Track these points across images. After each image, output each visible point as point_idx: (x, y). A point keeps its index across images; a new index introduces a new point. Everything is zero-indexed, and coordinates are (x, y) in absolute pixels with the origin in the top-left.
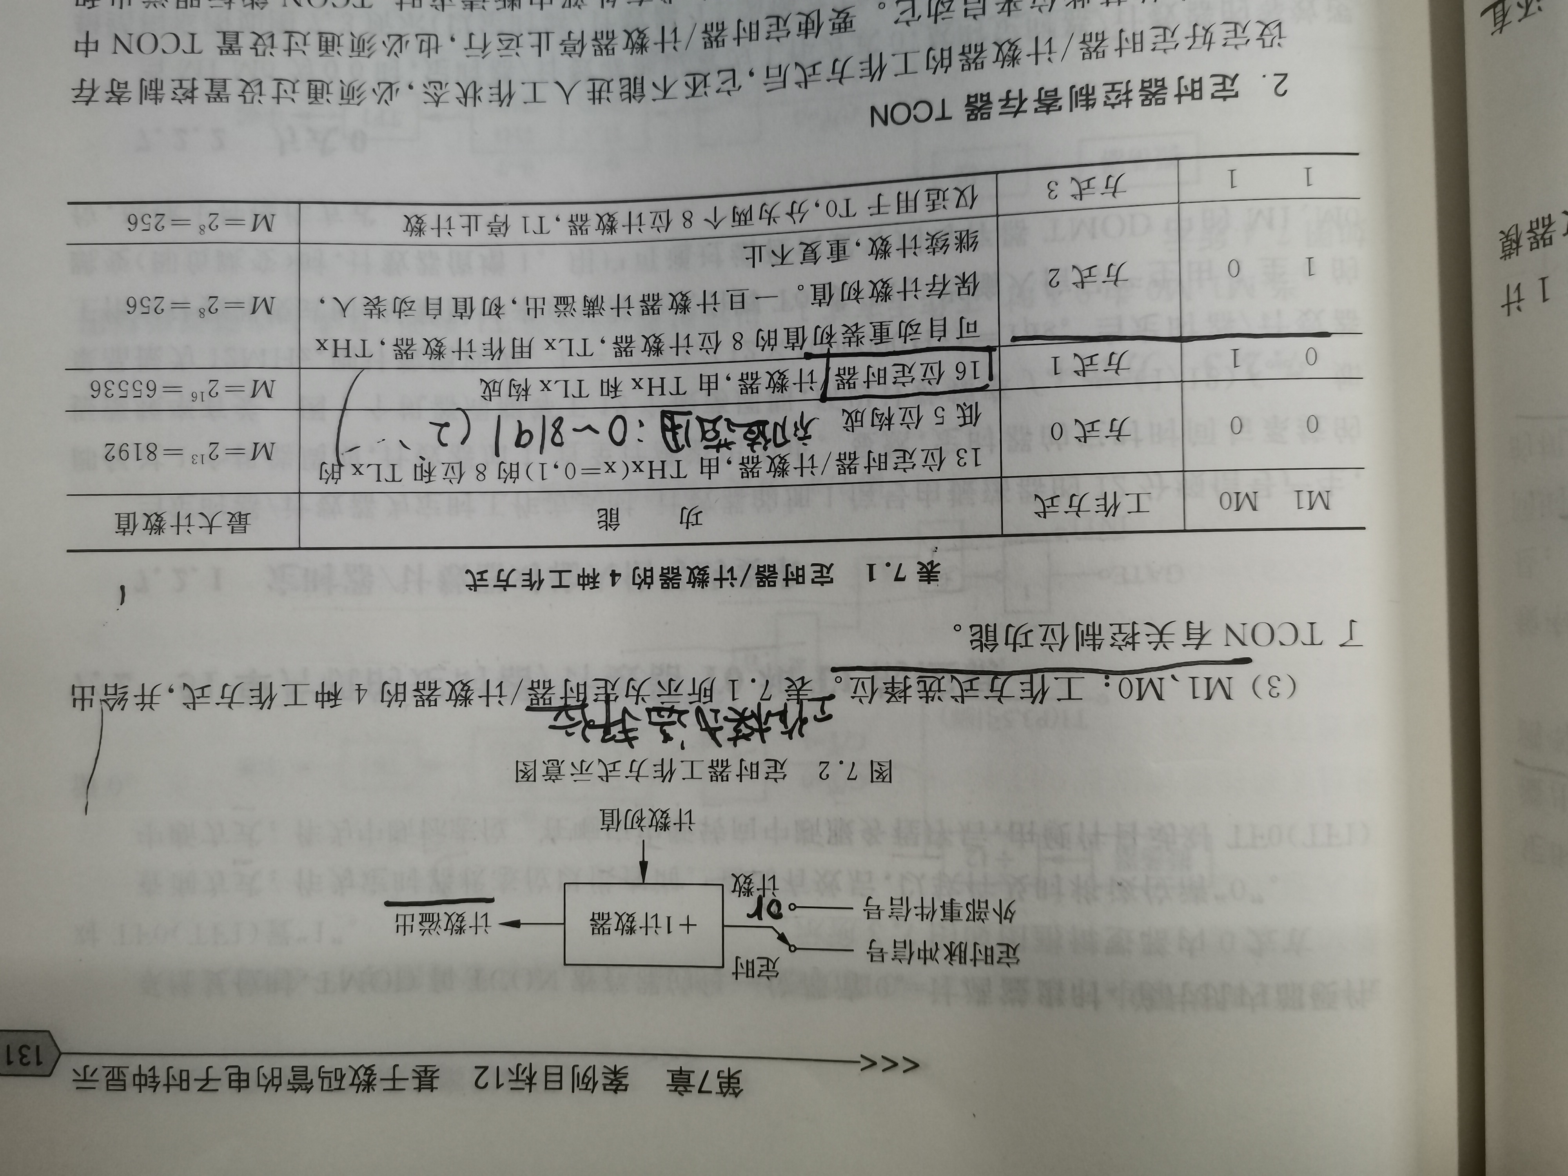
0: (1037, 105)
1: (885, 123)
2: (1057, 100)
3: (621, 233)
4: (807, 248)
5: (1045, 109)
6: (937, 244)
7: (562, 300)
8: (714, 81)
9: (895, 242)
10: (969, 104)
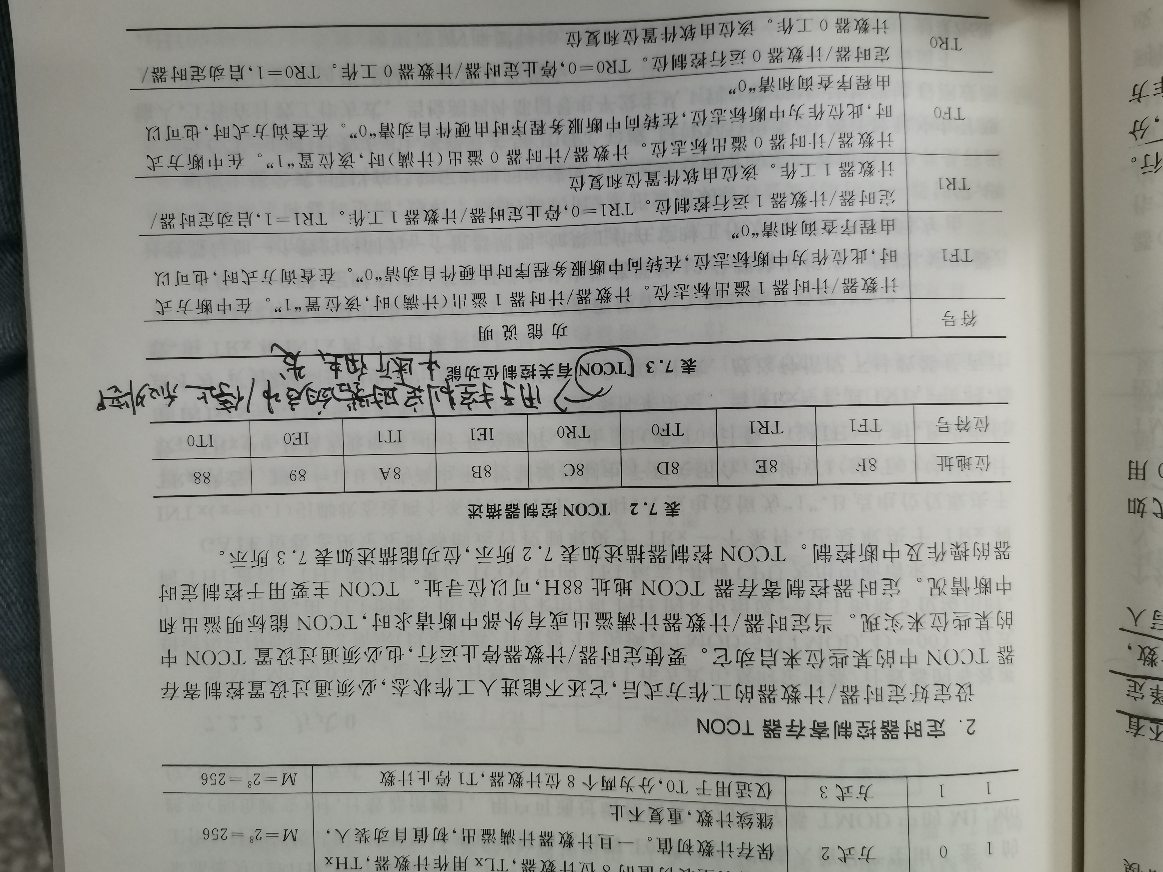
0: (812, 732)
1: (708, 732)
2: (825, 730)
3: (526, 787)
4: (654, 811)
5: (818, 735)
6: (744, 821)
7: (487, 833)
8: (589, 687)
9: (715, 816)
10: (765, 726)
